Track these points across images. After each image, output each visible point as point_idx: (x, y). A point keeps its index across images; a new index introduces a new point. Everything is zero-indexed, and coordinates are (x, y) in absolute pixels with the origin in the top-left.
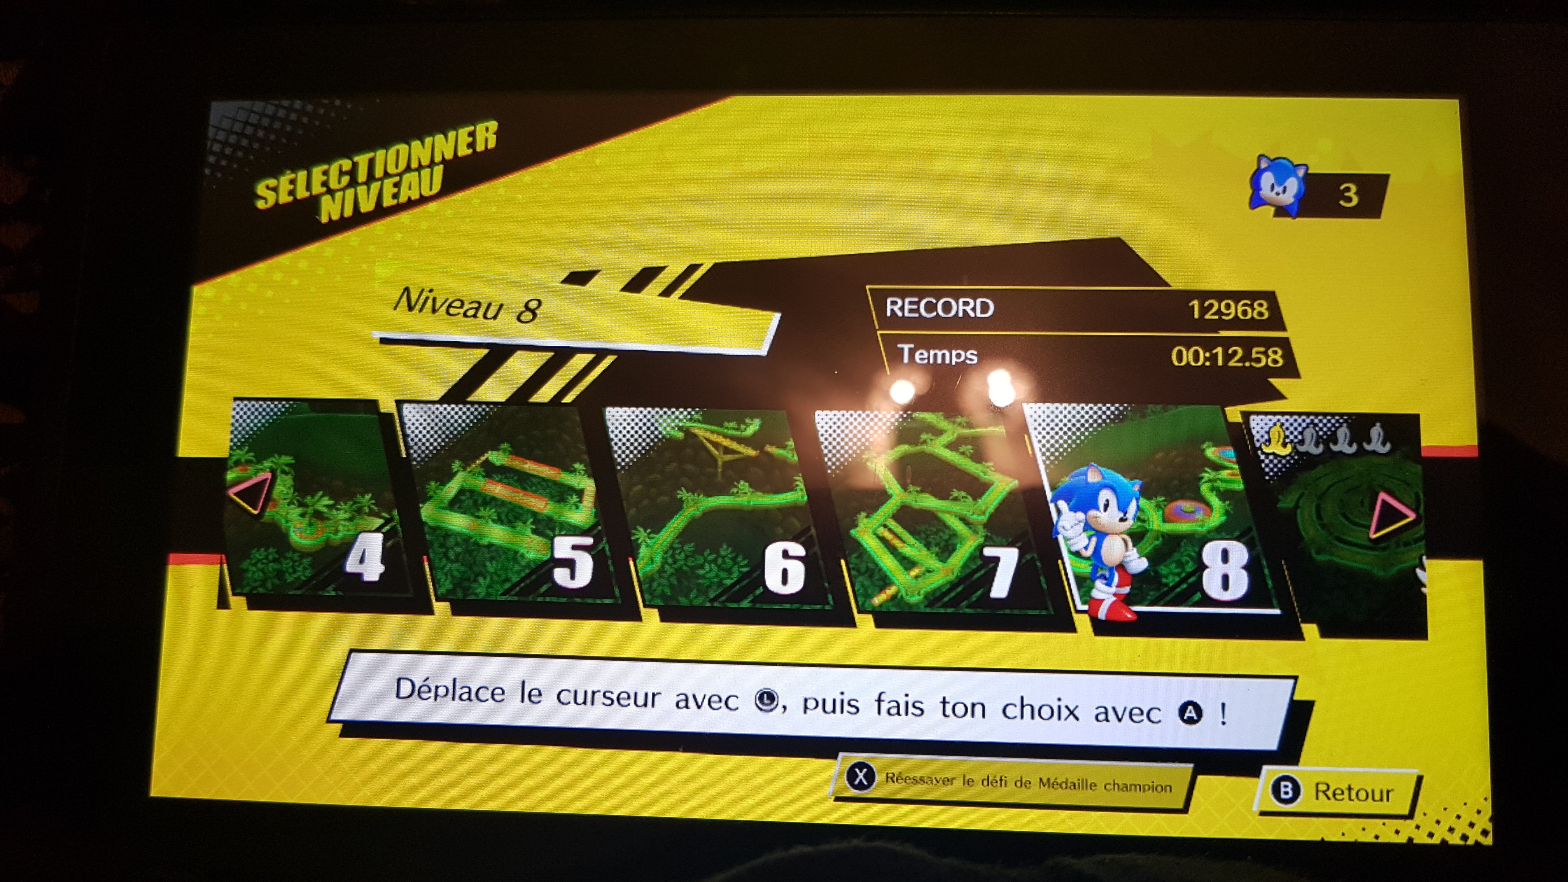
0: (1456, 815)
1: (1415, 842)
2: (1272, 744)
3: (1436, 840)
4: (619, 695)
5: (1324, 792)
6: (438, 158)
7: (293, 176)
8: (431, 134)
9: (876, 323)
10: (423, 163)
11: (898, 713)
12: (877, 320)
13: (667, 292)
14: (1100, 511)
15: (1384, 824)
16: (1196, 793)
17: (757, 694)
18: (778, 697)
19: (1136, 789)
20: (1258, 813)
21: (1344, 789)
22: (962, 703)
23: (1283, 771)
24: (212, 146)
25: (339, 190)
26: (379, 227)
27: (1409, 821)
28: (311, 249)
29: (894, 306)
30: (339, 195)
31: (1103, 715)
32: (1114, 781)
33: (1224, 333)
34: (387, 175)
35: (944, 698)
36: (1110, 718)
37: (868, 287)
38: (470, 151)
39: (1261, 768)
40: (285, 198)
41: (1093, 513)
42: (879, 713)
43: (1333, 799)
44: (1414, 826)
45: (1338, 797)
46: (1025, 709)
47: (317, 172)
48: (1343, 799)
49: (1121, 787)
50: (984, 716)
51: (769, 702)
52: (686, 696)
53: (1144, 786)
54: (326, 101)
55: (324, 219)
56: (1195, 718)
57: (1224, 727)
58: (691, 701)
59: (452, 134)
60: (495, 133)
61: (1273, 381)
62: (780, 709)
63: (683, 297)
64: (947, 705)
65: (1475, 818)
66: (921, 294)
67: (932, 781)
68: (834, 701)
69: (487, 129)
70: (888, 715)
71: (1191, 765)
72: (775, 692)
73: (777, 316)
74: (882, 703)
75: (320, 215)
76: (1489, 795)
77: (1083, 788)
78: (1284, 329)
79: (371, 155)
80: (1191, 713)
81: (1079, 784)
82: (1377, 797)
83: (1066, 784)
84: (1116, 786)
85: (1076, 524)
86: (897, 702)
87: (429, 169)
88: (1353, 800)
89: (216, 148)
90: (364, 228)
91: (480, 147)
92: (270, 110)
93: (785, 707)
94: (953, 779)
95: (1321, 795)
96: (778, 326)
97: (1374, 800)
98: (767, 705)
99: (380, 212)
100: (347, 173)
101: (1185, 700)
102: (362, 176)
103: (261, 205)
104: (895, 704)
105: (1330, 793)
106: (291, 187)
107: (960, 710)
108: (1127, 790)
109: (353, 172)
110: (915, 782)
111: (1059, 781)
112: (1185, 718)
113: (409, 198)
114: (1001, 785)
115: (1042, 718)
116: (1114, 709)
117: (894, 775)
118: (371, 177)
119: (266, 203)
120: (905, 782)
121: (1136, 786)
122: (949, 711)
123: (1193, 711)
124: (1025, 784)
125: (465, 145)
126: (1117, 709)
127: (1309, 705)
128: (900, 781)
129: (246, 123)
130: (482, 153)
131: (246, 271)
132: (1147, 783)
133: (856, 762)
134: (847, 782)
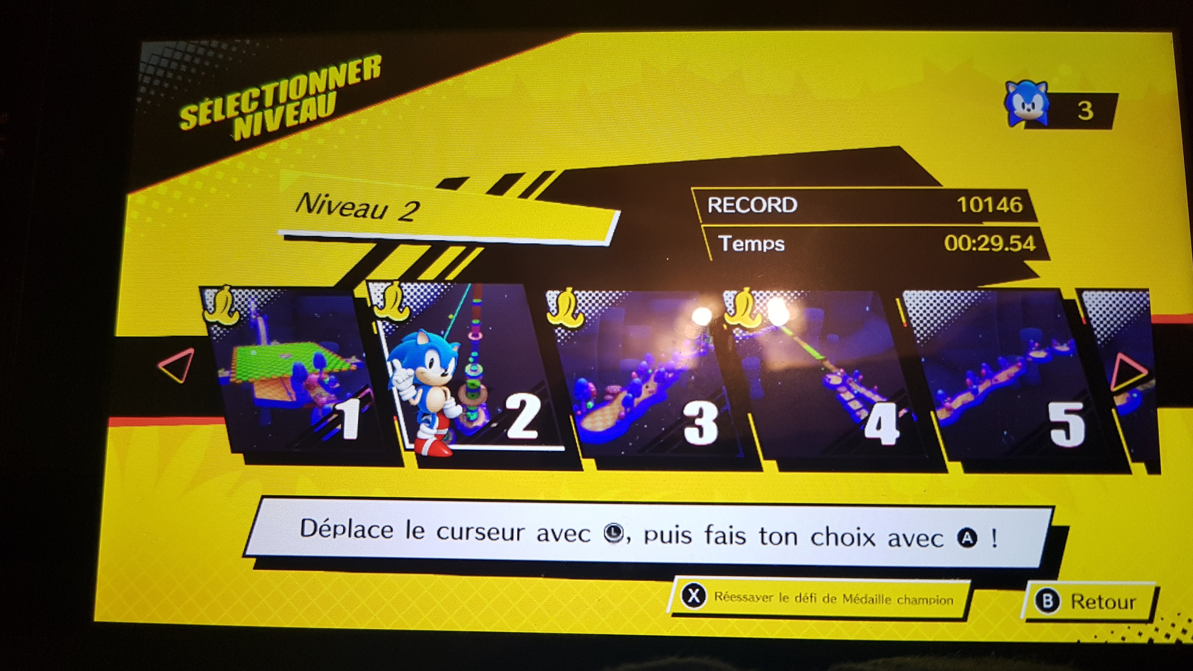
0: (1188, 619)
1: (1154, 642)
2: (1034, 562)
3: (1172, 640)
4: (490, 530)
5: (1079, 602)
6: (332, 86)
7: (211, 102)
8: (326, 66)
9: (700, 218)
10: (320, 90)
11: (724, 542)
12: (701, 215)
13: (525, 194)
15: (1129, 628)
16: (973, 604)
17: (606, 528)
18: (623, 530)
19: (923, 602)
20: (1025, 620)
21: (1095, 599)
22: (777, 533)
23: (1044, 585)
24: (142, 77)
25: (249, 113)
26: (283, 143)
27: (1149, 625)
28: (226, 162)
29: (714, 204)
30: (249, 118)
31: (895, 541)
32: (905, 596)
33: (986, 224)
34: (289, 100)
35: (762, 529)
36: (901, 543)
37: (692, 189)
38: (358, 80)
39: (1026, 583)
40: (204, 121)
42: (708, 542)
43: (1086, 608)
44: (1154, 629)
45: (1090, 606)
46: (830, 537)
47: (231, 99)
48: (1095, 607)
49: (911, 601)
50: (796, 543)
51: (615, 534)
52: (546, 530)
53: (931, 599)
54: (238, 41)
55: (237, 138)
56: (971, 542)
57: (995, 549)
58: (550, 534)
59: (343, 66)
60: (380, 65)
61: (1029, 263)
62: (625, 540)
63: (538, 198)
64: (765, 534)
66: (737, 194)
67: (753, 598)
68: (671, 532)
69: (373, 62)
70: (716, 544)
71: (969, 582)
72: (621, 526)
73: (617, 213)
74: (711, 534)
75: (233, 134)
77: (880, 602)
78: (1035, 219)
79: (276, 84)
80: (967, 538)
81: (876, 598)
82: (1123, 606)
83: (866, 599)
84: (907, 600)
86: (723, 533)
87: (324, 96)
88: (1103, 608)
89: (147, 80)
90: (270, 145)
91: (367, 76)
92: (191, 48)
93: (629, 539)
94: (771, 596)
95: (1076, 604)
96: (619, 221)
97: (1120, 607)
98: (614, 537)
99: (284, 131)
100: (256, 99)
101: (963, 527)
102: (269, 102)
103: (184, 126)
104: (721, 534)
105: (1084, 603)
106: (210, 111)
107: (776, 538)
108: (916, 603)
109: (261, 99)
110: (739, 599)
111: (860, 597)
112: (963, 542)
113: (308, 119)
114: (811, 601)
115: (844, 543)
116: (904, 535)
117: (722, 594)
118: (276, 102)
119: (188, 125)
120: (731, 600)
121: (923, 600)
122: (766, 540)
123: (969, 537)
124: (832, 599)
125: (355, 75)
126: (907, 536)
127: (1064, 530)
128: (726, 599)
129: (171, 60)
130: (368, 81)
131: (172, 182)
132: (933, 597)
133: (690, 583)
134: (682, 601)
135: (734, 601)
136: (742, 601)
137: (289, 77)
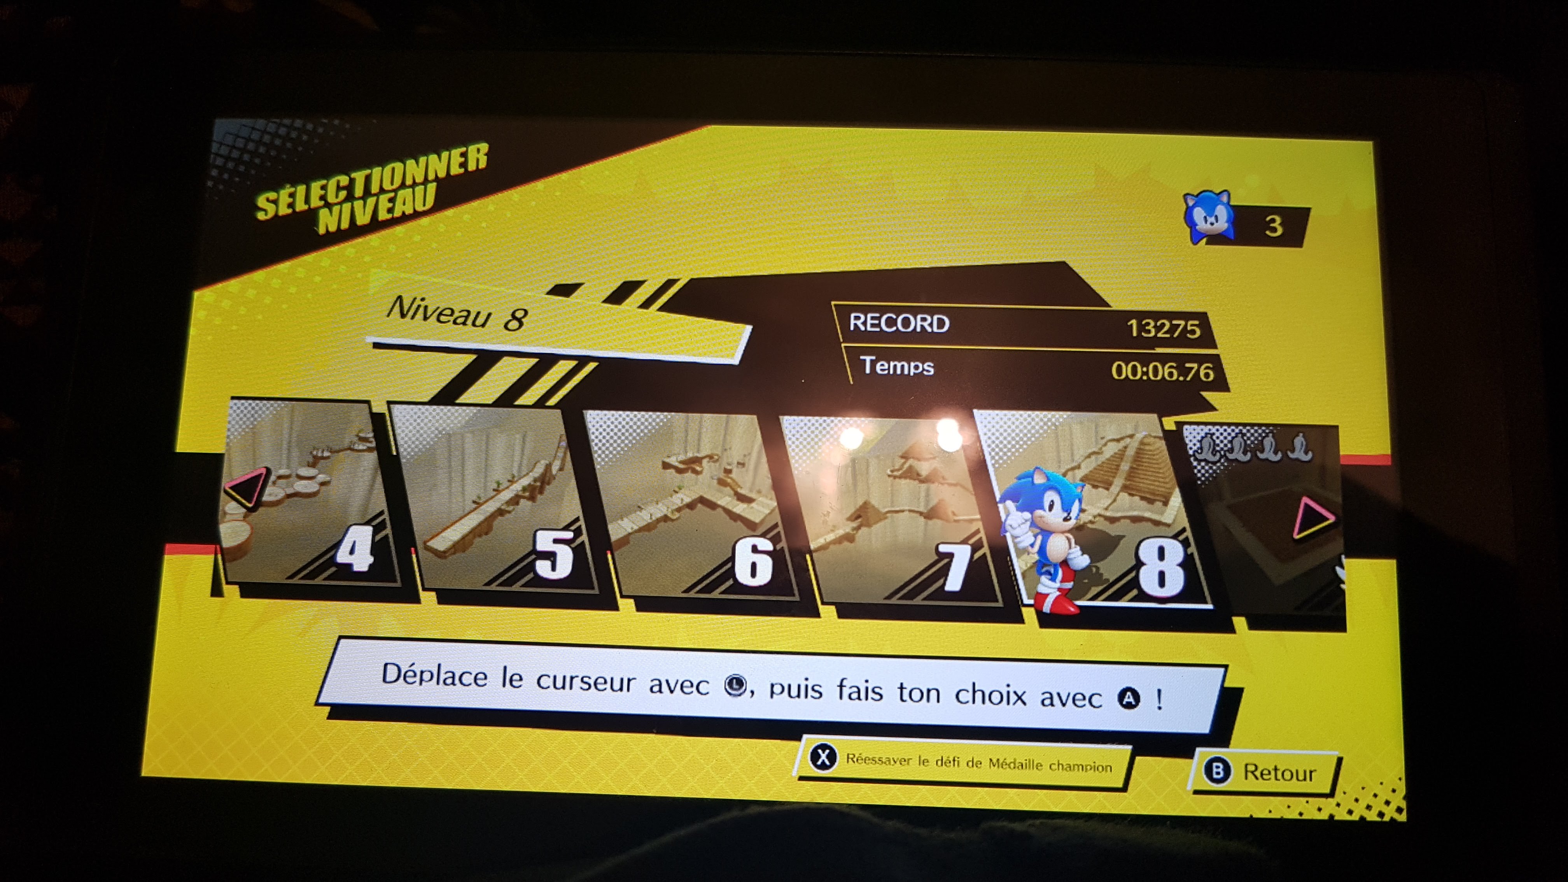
0: (1373, 794)
1: (1336, 818)
2: (1204, 727)
3: (1355, 817)
4: (597, 680)
5: (1252, 772)
6: (431, 176)
7: (293, 190)
8: (426, 153)
9: (840, 336)
10: (417, 181)
11: (859, 698)
12: (842, 333)
13: (646, 305)
14: (1045, 511)
15: (1307, 802)
16: (1134, 773)
17: (727, 679)
18: (746, 682)
19: (1079, 770)
20: (1192, 792)
21: (1271, 769)
22: (918, 689)
23: (1215, 752)
24: (215, 159)
25: (336, 204)
26: (374, 239)
27: (1330, 800)
28: (309, 258)
29: (857, 321)
30: (336, 209)
31: (1048, 700)
32: (1059, 761)
33: (1160, 350)
34: (382, 191)
35: (902, 684)
36: (1054, 703)
37: (833, 303)
38: (462, 171)
39: (1194, 751)
40: (284, 210)
41: (1039, 512)
42: (841, 697)
43: (1260, 780)
44: (1335, 803)
45: (1265, 777)
46: (976, 694)
47: (316, 187)
48: (1270, 779)
49: (1065, 767)
50: (938, 701)
51: (737, 687)
52: (660, 681)
53: (1086, 766)
54: (325, 121)
55: (322, 231)
56: (1134, 703)
57: (1159, 711)
58: (664, 685)
59: (445, 154)
60: (486, 154)
61: (1205, 394)
62: (748, 693)
63: (661, 309)
64: (904, 691)
65: (1390, 796)
66: (883, 310)
67: (889, 761)
68: (799, 686)
69: (478, 150)
70: (849, 700)
71: (1130, 747)
72: (744, 678)
73: (749, 328)
74: (844, 689)
75: (318, 227)
76: (1403, 775)
77: (1030, 767)
78: (1214, 346)
79: (368, 172)
80: (1129, 698)
81: (1026, 764)
82: (1301, 777)
83: (1015, 764)
84: (1060, 766)
85: (1024, 523)
86: (858, 688)
87: (423, 187)
88: (1279, 780)
89: (219, 162)
90: (360, 240)
91: (472, 167)
92: (271, 128)
93: (752, 692)
94: (909, 760)
95: (1250, 775)
96: (750, 337)
97: (1298, 779)
98: (735, 690)
99: (376, 225)
100: (344, 188)
101: (1124, 686)
102: (359, 191)
103: (261, 216)
104: (856, 689)
105: (1258, 773)
106: (291, 200)
107: (916, 695)
108: (1070, 770)
109: (350, 188)
110: (874, 762)
111: (1008, 761)
112: (1124, 703)
113: (404, 213)
114: (954, 765)
115: (991, 702)
116: (1059, 694)
117: (854, 756)
118: (367, 193)
119: (266, 214)
120: (865, 762)
121: (1079, 767)
122: (906, 696)
123: (1131, 697)
124: (976, 764)
125: (458, 164)
126: (1062, 695)
127: (1238, 692)
128: (859, 761)
129: (248, 140)
130: (472, 172)
131: (246, 278)
132: (1088, 763)
133: (819, 743)
134: (810, 763)
135: (868, 764)
136: (877, 765)
137: (382, 163)
